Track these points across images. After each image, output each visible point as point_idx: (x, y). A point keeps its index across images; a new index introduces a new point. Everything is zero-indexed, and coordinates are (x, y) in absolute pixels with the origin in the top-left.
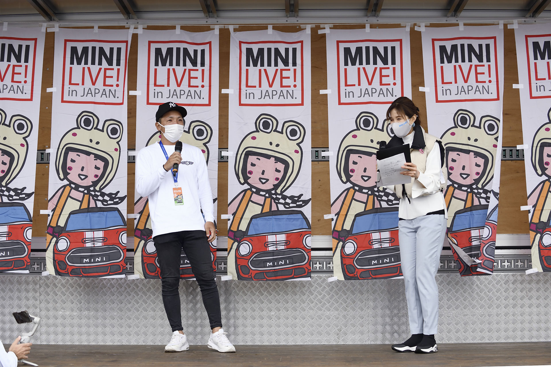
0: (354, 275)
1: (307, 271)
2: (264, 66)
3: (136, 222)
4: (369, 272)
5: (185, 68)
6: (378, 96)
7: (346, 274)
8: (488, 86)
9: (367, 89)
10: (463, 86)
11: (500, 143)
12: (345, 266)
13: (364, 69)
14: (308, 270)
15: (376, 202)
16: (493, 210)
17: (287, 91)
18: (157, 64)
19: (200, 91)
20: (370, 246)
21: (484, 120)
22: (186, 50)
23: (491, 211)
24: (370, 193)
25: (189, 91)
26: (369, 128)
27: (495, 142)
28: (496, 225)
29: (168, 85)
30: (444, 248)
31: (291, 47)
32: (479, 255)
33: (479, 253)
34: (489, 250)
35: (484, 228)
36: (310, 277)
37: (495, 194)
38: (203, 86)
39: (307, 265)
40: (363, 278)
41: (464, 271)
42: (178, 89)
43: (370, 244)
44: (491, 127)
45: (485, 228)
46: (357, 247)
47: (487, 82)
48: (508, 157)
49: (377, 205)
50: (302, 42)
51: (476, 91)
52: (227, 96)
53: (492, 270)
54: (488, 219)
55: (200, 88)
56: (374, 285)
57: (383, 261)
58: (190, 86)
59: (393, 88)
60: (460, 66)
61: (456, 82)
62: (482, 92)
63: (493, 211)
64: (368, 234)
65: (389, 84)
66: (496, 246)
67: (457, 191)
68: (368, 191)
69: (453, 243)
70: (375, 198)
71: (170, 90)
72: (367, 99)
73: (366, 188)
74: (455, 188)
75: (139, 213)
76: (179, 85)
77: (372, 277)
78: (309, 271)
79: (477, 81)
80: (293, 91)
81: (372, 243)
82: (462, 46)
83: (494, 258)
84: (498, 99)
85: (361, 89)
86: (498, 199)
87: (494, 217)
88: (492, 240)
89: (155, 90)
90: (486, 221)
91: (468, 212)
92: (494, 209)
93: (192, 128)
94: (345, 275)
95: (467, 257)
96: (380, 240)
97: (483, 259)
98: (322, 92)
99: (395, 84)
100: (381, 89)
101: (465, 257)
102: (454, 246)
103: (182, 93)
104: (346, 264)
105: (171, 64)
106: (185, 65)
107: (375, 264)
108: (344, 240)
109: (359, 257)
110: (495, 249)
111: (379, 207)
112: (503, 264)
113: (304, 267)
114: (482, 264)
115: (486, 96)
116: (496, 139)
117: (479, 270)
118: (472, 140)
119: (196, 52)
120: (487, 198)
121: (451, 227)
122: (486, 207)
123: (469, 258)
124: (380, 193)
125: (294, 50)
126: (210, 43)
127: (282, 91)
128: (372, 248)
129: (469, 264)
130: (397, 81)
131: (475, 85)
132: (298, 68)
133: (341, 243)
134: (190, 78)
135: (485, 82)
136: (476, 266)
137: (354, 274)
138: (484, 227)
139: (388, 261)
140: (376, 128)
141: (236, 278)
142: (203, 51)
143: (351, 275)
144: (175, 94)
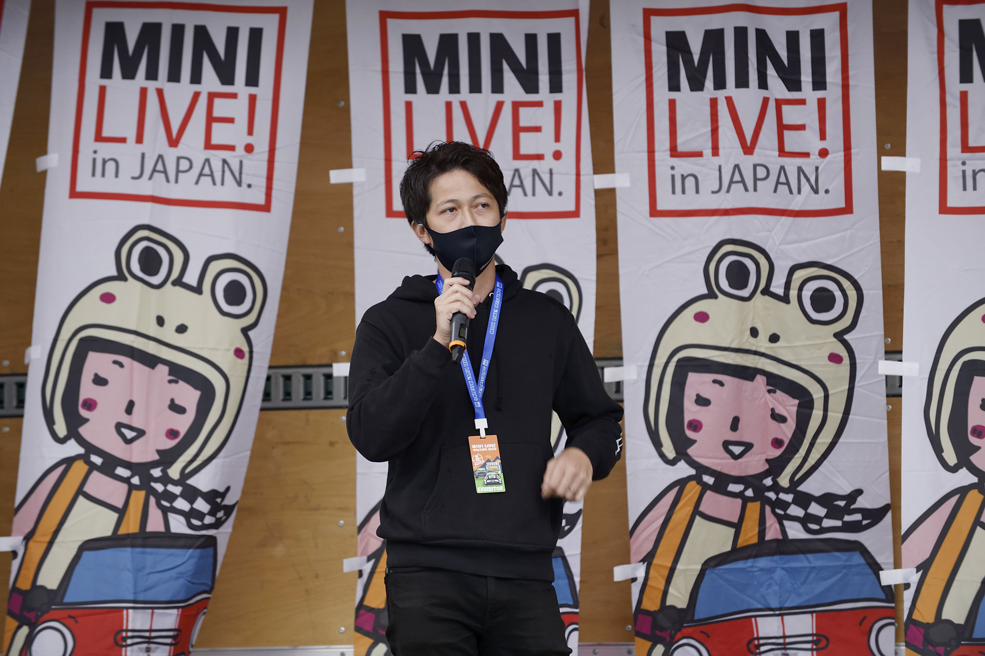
5: (764, 95)
19: (817, 168)
29: (715, 152)
38: (824, 153)
42: (747, 163)
52: (898, 178)
55: (815, 159)
58: (782, 153)
71: (720, 166)
75: (643, 561)
76: (748, 150)
89: (673, 168)
103: (761, 173)
105: (720, 84)
106: (763, 86)
126: (842, 8)
142: (818, 35)
144: (737, 177)
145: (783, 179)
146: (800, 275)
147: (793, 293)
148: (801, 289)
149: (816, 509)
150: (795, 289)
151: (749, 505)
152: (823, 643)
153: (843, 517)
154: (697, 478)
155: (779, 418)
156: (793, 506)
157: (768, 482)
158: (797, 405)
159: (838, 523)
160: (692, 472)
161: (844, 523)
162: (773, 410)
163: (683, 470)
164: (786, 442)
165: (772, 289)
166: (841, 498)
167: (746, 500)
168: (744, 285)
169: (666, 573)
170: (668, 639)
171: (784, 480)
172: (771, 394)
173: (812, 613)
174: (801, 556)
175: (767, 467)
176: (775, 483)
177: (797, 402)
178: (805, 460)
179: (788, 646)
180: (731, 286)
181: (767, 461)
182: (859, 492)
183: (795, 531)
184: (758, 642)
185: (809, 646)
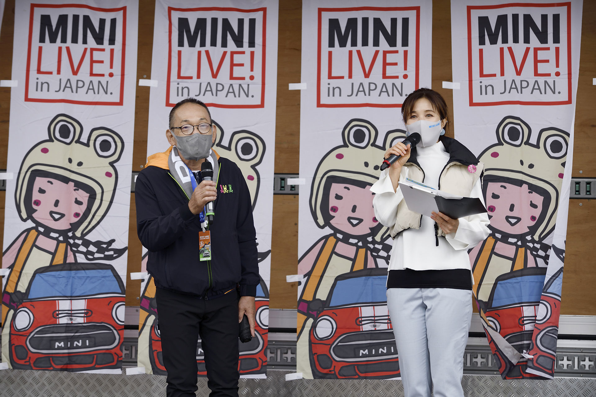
0: (330, 371)
1: (260, 364)
2: (205, 46)
3: (4, 281)
4: (354, 368)
5: (85, 46)
6: (380, 96)
7: (317, 369)
8: (554, 81)
9: (361, 84)
10: (513, 81)
11: (568, 171)
12: (315, 357)
13: (359, 52)
14: (263, 362)
15: (370, 259)
16: (553, 276)
17: (240, 85)
18: (42, 40)
19: (107, 82)
20: (357, 327)
21: (545, 135)
22: (87, 19)
23: (551, 278)
24: (360, 244)
25: (91, 82)
26: (363, 145)
27: (560, 169)
28: (559, 300)
29: (59, 72)
30: (472, 335)
31: (247, 18)
32: (531, 347)
33: (530, 344)
34: (547, 340)
35: (538, 305)
36: (265, 372)
37: (558, 252)
38: (111, 75)
39: (262, 355)
40: (344, 376)
41: (506, 372)
42: (74, 79)
43: (358, 323)
44: (556, 147)
45: (540, 304)
46: (336, 328)
47: (553, 74)
48: (583, 194)
49: (371, 264)
50: (264, 10)
51: (534, 89)
52: (147, 90)
53: (550, 372)
54: (545, 291)
55: (107, 77)
56: (375, 388)
57: (377, 351)
58: (92, 74)
59: (402, 84)
60: (510, 49)
61: (502, 74)
62: (543, 91)
63: (554, 278)
64: (355, 308)
65: (397, 77)
66: (558, 333)
67: (499, 244)
68: (358, 242)
69: (488, 326)
70: (369, 252)
71: (60, 80)
72: (361, 99)
73: (354, 237)
74: (497, 240)
75: (9, 268)
76: (75, 73)
77: (358, 375)
78: (264, 364)
79: (536, 74)
80: (248, 85)
81: (361, 323)
82: (515, 17)
83: (555, 352)
84: (569, 102)
85: (353, 84)
86: (563, 260)
87: (556, 288)
88: (551, 325)
89: (37, 79)
90: (542, 294)
91: (517, 278)
92: (557, 276)
93: (93, 138)
94: (315, 371)
95: (510, 349)
96: (373, 318)
97: (536, 354)
98: (292, 87)
99: (405, 77)
100: (384, 84)
101: (507, 349)
102: (489, 330)
103: (80, 84)
104: (316, 354)
105: (64, 40)
106: (85, 42)
107: (364, 356)
108: (315, 316)
109: (340, 344)
110: (558, 339)
111: (374, 266)
112: (582, 363)
113: (257, 357)
114: (535, 362)
115: (549, 97)
116: (563, 165)
117: (529, 371)
118: (526, 164)
119: (102, 22)
120: (546, 258)
121: (490, 302)
122: (543, 271)
123: (513, 350)
124: (377, 246)
125: (252, 22)
126: (124, 9)
127: (231, 85)
128: (361, 330)
129: (514, 361)
130: (408, 72)
131: (532, 79)
132: (258, 50)
133: (311, 321)
134: (92, 62)
135: (549, 75)
136: (525, 364)
137: (331, 369)
138: (539, 302)
139: (385, 351)
140: (374, 145)
141: (150, 371)
142: (113, 21)
143: (325, 371)
144: (68, 85)
145: (91, 87)
146: (96, 133)
147: (91, 143)
148: (95, 140)
149: (92, 248)
150: (92, 140)
151: (61, 245)
152: (90, 314)
153: (105, 253)
154: (36, 228)
155: (78, 202)
156: (81, 246)
157: (70, 234)
158: (88, 196)
159: (102, 256)
160: (34, 225)
161: (105, 255)
162: (76, 199)
163: (30, 224)
164: (81, 214)
165: (81, 140)
166: (105, 243)
167: (59, 242)
168: (67, 137)
169: (18, 274)
170: (16, 307)
171: (78, 234)
172: (76, 191)
173: (85, 299)
174: (83, 271)
175: (70, 227)
176: (74, 234)
177: (88, 195)
178: (90, 223)
179: (73, 315)
180: (61, 136)
181: (71, 224)
182: (113, 241)
183: (81, 259)
184: (58, 312)
185: (83, 315)
